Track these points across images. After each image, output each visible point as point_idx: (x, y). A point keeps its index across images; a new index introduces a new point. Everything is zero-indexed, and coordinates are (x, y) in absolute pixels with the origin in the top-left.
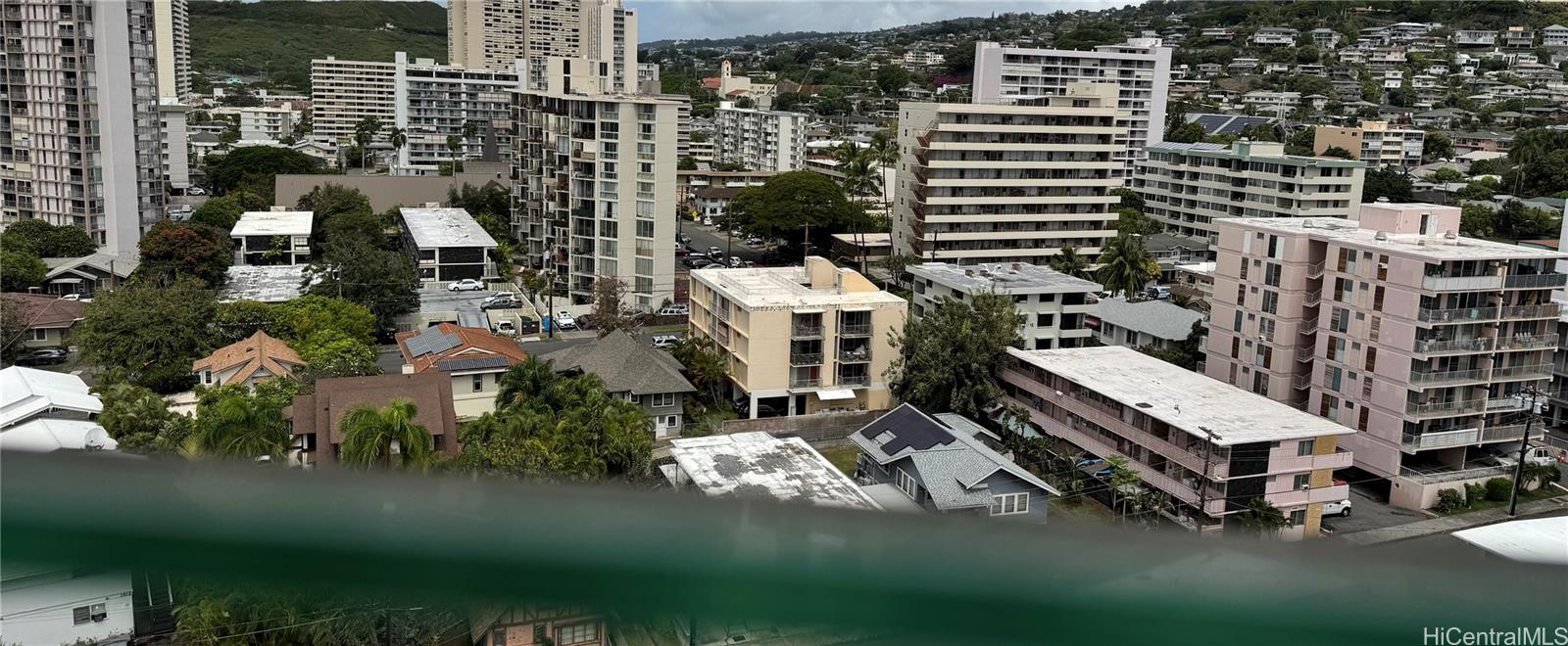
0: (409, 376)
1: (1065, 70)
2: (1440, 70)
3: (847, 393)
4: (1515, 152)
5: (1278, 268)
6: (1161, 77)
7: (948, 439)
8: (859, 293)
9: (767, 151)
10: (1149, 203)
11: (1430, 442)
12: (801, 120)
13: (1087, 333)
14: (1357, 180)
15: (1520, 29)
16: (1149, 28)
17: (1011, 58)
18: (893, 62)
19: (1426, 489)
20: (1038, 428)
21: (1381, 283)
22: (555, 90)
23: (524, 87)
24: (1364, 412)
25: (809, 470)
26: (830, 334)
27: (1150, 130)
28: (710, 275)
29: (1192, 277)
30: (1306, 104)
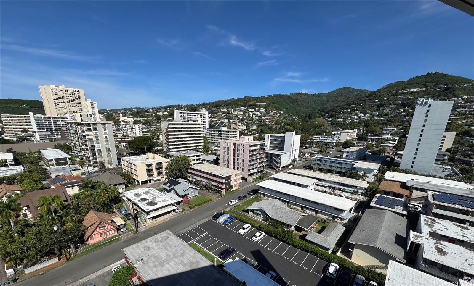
0: (53, 188)
1: (191, 115)
2: (247, 115)
3: (159, 178)
4: (258, 127)
5: (229, 148)
6: (207, 116)
7: (180, 183)
8: (159, 158)
9: (133, 132)
10: (208, 138)
11: (252, 171)
12: (140, 125)
13: (201, 161)
14: (238, 133)
15: (257, 109)
16: (203, 108)
17: (181, 113)
18: (157, 113)
19: (251, 179)
20: (195, 179)
21: (244, 149)
22: (79, 121)
23: (70, 120)
24: (243, 168)
25: (154, 193)
26: (154, 167)
27: (206, 125)
28: (126, 158)
29: (216, 150)
30: (229, 121)
